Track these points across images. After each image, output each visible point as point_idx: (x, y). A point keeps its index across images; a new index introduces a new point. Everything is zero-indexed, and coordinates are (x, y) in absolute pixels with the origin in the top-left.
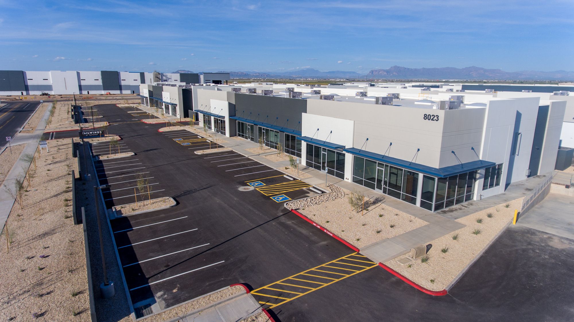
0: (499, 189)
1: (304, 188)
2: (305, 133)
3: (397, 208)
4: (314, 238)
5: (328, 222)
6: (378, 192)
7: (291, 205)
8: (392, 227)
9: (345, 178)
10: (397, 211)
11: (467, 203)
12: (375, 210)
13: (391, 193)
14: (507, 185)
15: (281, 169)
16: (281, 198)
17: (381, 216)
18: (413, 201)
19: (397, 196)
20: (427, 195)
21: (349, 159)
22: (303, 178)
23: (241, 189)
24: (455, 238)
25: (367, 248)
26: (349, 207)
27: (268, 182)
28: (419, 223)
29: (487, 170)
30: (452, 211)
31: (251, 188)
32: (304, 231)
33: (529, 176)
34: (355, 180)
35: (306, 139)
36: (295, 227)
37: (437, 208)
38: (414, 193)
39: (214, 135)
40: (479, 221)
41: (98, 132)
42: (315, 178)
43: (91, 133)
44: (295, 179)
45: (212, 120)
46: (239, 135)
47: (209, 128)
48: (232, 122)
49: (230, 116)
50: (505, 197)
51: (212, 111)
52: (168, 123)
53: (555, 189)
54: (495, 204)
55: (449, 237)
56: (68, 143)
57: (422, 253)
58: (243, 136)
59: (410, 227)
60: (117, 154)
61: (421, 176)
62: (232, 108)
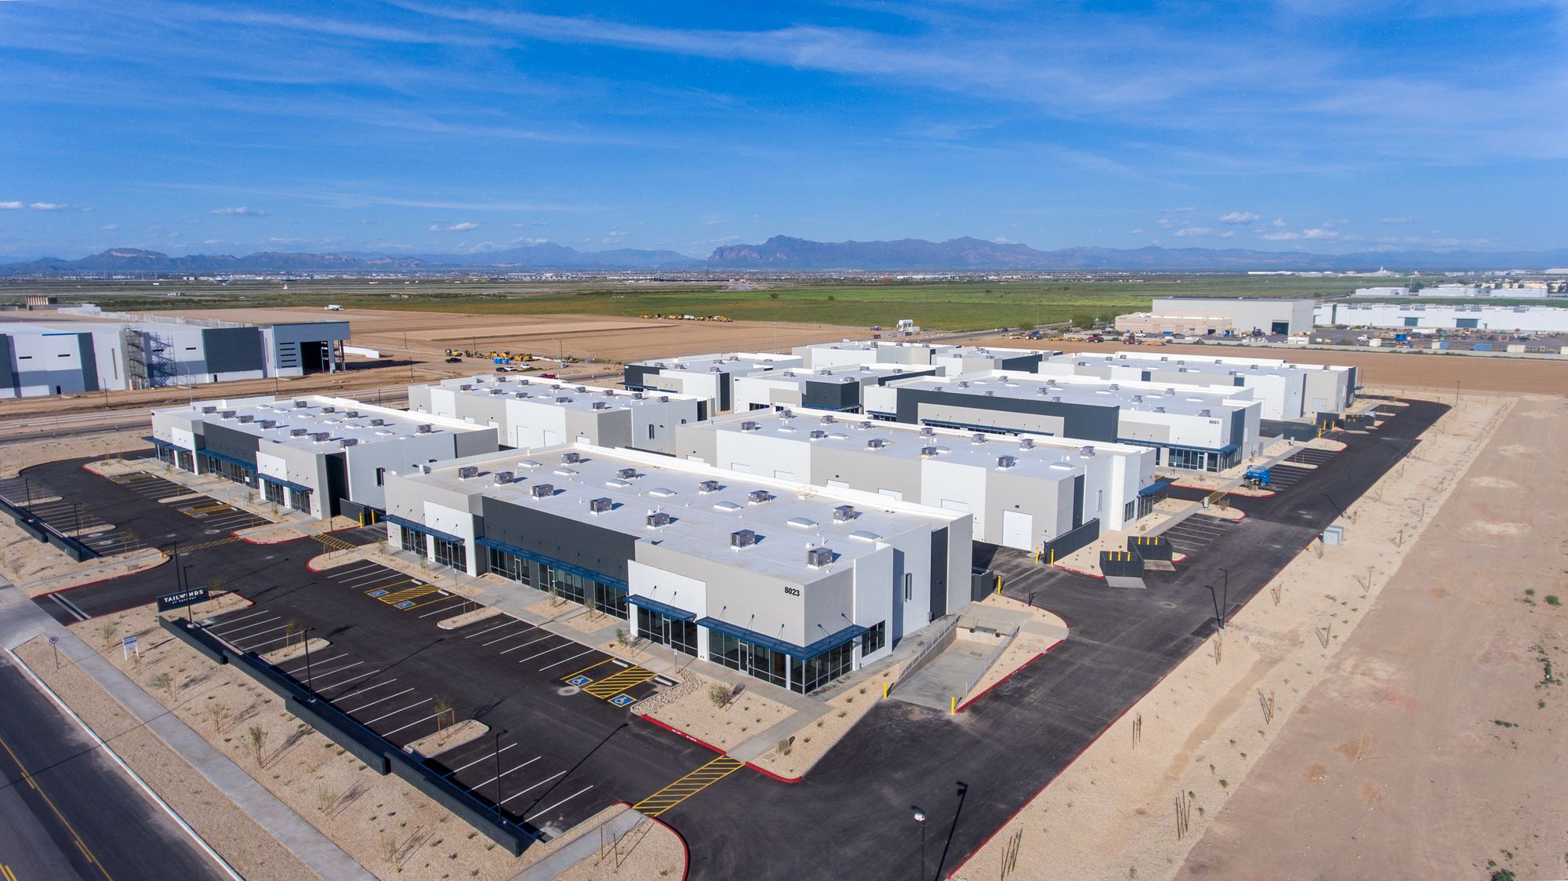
0: (886, 650)
1: (648, 679)
2: (634, 589)
3: (765, 696)
4: (678, 747)
5: (688, 725)
6: (743, 674)
7: (640, 709)
9: (699, 656)
10: (764, 700)
11: (844, 676)
12: (739, 702)
13: (758, 675)
14: (895, 643)
15: (603, 648)
16: (622, 700)
17: (746, 709)
18: (783, 684)
19: (766, 678)
20: (796, 674)
21: (703, 633)
22: (641, 661)
23: (562, 691)
24: (820, 725)
25: (734, 749)
26: (710, 702)
27: (597, 674)
28: (788, 711)
29: (865, 635)
30: (824, 691)
31: (576, 689)
32: (665, 741)
33: (931, 621)
34: (713, 659)
35: (637, 599)
36: (653, 736)
37: (808, 689)
38: (783, 673)
39: (435, 569)
40: (850, 701)
41: (196, 593)
42: (658, 659)
43: (182, 596)
44: (630, 665)
45: (430, 540)
46: (495, 571)
47: (419, 552)
48: (479, 549)
49: (476, 538)
50: (890, 660)
51: (429, 524)
52: (308, 539)
53: (962, 634)
54: (875, 673)
55: (814, 724)
56: (149, 627)
57: (786, 746)
58: (503, 574)
59: (777, 718)
60: (293, 647)
61: (788, 657)
62: (479, 524)
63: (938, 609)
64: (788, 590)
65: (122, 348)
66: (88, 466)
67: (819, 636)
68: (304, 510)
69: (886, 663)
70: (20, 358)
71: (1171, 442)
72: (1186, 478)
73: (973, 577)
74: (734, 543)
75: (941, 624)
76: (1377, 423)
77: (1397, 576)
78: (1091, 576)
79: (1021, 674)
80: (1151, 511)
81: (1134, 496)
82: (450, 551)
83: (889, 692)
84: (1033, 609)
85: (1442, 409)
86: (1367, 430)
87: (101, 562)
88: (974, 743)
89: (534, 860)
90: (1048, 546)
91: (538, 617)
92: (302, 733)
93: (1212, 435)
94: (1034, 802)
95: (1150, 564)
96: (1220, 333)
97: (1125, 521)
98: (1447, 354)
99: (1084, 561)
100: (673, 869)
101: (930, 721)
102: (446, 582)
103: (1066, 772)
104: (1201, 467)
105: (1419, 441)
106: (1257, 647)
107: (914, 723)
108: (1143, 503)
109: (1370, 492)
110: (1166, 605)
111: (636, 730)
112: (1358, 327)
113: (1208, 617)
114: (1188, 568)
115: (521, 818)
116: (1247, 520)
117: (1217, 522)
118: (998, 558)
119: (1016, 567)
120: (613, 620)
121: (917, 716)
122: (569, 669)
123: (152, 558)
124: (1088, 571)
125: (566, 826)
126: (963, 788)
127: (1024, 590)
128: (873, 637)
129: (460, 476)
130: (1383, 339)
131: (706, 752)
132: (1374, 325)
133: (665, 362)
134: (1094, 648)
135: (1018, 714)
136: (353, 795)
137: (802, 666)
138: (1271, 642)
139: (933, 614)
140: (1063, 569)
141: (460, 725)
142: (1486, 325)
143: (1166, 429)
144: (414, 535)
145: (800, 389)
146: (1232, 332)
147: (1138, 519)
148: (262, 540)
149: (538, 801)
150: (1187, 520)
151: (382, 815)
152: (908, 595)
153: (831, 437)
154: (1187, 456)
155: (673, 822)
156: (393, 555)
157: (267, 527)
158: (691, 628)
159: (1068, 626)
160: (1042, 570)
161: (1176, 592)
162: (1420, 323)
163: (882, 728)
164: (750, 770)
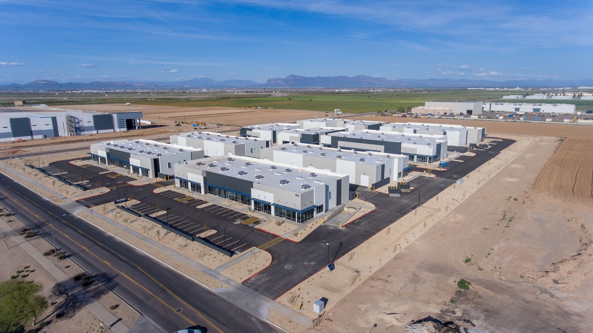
0: (323, 212)
1: (258, 220)
2: (253, 196)
3: (290, 223)
4: (268, 235)
5: (270, 230)
6: (284, 218)
7: (257, 227)
8: (289, 229)
9: (272, 214)
10: (290, 224)
11: (312, 219)
12: (283, 225)
13: (288, 219)
14: (326, 211)
15: (245, 213)
16: (252, 225)
17: (285, 227)
18: (295, 220)
19: (290, 219)
20: (299, 218)
21: (273, 208)
22: (255, 216)
23: (235, 223)
24: (305, 230)
25: (282, 235)
26: (276, 225)
27: (244, 219)
28: (296, 227)
29: (317, 208)
30: (306, 222)
31: (239, 223)
32: (264, 234)
33: (337, 205)
34: (275, 215)
35: (253, 199)
36: (261, 233)
37: (302, 222)
38: (295, 218)
39: (192, 192)
40: (313, 225)
41: (124, 199)
42: (261, 215)
43: (121, 200)
44: (253, 217)
45: (189, 184)
46: (210, 193)
47: (185, 188)
48: (205, 186)
49: (204, 183)
50: (324, 215)
51: (189, 179)
52: (150, 184)
53: (346, 209)
54: (320, 218)
55: (303, 230)
56: (114, 208)
57: (296, 235)
58: (212, 194)
59: (294, 229)
60: (158, 213)
61: (296, 213)
62: (205, 179)
63: (339, 202)
64: (296, 195)
65: (66, 122)
66: (70, 162)
67: (305, 208)
68: (146, 176)
69: (323, 216)
70: (33, 126)
71: (417, 154)
72: (421, 165)
73: (349, 194)
74: (281, 183)
75: (340, 206)
76: (489, 147)
77: (474, 193)
78: (385, 194)
79: (360, 218)
80: (407, 175)
81: (401, 170)
82: (196, 187)
83: (324, 223)
84: (366, 202)
85: (513, 142)
86: (485, 149)
87: (91, 191)
88: (346, 234)
89: (235, 258)
90: (373, 185)
91: (225, 205)
92: (168, 233)
93: (430, 151)
94: (359, 246)
95: (403, 190)
96: (449, 114)
97: (398, 178)
98: (524, 122)
99: (384, 189)
100: (269, 259)
101: (334, 229)
102: (196, 196)
103: (368, 240)
104: (427, 161)
105: (500, 153)
106: (428, 212)
107: (330, 230)
108: (404, 172)
109: (477, 169)
110: (405, 201)
111: (256, 231)
112: (498, 111)
113: (416, 204)
114: (414, 191)
115: (230, 250)
116: (436, 178)
117: (427, 178)
118: (358, 189)
119: (363, 191)
120: (246, 206)
121: (331, 228)
122: (236, 218)
123: (106, 190)
124: (384, 192)
125: (241, 252)
126: (341, 243)
127: (364, 198)
128: (320, 209)
129: (197, 165)
130: (504, 116)
131: (275, 236)
132: (504, 110)
133: (254, 126)
134: (382, 212)
135: (358, 227)
136: (186, 246)
137: (300, 217)
138: (432, 211)
139: (337, 204)
140: (377, 192)
141: (209, 231)
142: (543, 111)
143: (416, 149)
144: (184, 183)
145: (299, 136)
146: (453, 113)
147: (403, 177)
148: (137, 185)
149: (233, 247)
150: (418, 178)
151: (195, 249)
152: (330, 198)
153: (309, 152)
154: (422, 158)
155: (268, 250)
156: (178, 188)
157: (136, 181)
158: (269, 207)
159: (376, 207)
160: (371, 192)
161: (409, 198)
162: (520, 110)
163: (321, 231)
164: (287, 240)
